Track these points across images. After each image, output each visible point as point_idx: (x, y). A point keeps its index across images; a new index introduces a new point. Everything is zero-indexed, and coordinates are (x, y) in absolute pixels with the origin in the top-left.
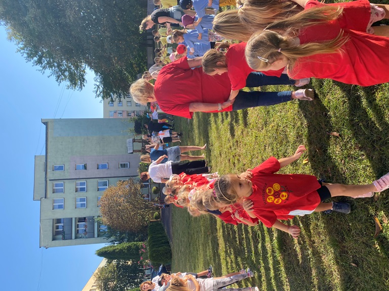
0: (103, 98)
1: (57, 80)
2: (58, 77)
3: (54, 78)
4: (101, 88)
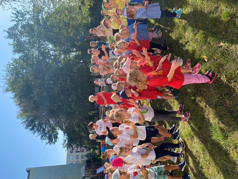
0: (67, 148)
1: (41, 139)
2: (42, 136)
3: (40, 137)
4: (67, 141)
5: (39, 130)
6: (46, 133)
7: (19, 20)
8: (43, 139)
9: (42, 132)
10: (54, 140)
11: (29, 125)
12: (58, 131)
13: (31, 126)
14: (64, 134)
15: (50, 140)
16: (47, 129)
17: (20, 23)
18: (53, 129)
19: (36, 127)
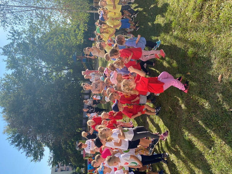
1: (26, 156)
2: (27, 153)
3: (25, 153)
4: (52, 159)
5: (24, 147)
6: (32, 150)
7: (15, 38)
8: (28, 156)
9: (27, 149)
10: (39, 157)
11: (15, 140)
12: (44, 147)
13: (16, 142)
14: (50, 151)
15: (36, 157)
16: (33, 146)
17: (16, 41)
18: (40, 146)
19: (22, 143)
